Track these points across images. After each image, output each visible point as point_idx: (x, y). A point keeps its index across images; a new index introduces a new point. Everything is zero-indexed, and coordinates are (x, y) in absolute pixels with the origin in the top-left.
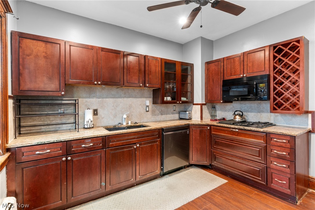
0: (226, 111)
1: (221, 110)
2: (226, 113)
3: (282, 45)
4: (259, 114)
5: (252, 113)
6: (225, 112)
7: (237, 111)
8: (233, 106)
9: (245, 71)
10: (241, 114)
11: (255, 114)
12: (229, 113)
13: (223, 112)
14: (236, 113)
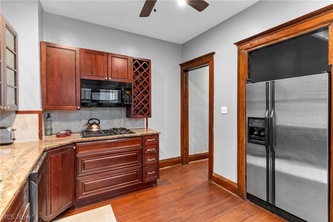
0: (69, 120)
1: (61, 120)
2: (70, 123)
3: (139, 61)
4: (111, 120)
5: (104, 121)
6: (68, 123)
7: (91, 119)
8: (81, 114)
9: (110, 74)
10: (97, 122)
11: (108, 121)
12: (74, 122)
13: (65, 123)
14: (91, 122)
